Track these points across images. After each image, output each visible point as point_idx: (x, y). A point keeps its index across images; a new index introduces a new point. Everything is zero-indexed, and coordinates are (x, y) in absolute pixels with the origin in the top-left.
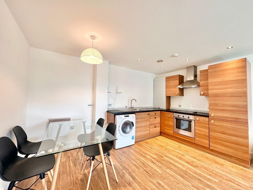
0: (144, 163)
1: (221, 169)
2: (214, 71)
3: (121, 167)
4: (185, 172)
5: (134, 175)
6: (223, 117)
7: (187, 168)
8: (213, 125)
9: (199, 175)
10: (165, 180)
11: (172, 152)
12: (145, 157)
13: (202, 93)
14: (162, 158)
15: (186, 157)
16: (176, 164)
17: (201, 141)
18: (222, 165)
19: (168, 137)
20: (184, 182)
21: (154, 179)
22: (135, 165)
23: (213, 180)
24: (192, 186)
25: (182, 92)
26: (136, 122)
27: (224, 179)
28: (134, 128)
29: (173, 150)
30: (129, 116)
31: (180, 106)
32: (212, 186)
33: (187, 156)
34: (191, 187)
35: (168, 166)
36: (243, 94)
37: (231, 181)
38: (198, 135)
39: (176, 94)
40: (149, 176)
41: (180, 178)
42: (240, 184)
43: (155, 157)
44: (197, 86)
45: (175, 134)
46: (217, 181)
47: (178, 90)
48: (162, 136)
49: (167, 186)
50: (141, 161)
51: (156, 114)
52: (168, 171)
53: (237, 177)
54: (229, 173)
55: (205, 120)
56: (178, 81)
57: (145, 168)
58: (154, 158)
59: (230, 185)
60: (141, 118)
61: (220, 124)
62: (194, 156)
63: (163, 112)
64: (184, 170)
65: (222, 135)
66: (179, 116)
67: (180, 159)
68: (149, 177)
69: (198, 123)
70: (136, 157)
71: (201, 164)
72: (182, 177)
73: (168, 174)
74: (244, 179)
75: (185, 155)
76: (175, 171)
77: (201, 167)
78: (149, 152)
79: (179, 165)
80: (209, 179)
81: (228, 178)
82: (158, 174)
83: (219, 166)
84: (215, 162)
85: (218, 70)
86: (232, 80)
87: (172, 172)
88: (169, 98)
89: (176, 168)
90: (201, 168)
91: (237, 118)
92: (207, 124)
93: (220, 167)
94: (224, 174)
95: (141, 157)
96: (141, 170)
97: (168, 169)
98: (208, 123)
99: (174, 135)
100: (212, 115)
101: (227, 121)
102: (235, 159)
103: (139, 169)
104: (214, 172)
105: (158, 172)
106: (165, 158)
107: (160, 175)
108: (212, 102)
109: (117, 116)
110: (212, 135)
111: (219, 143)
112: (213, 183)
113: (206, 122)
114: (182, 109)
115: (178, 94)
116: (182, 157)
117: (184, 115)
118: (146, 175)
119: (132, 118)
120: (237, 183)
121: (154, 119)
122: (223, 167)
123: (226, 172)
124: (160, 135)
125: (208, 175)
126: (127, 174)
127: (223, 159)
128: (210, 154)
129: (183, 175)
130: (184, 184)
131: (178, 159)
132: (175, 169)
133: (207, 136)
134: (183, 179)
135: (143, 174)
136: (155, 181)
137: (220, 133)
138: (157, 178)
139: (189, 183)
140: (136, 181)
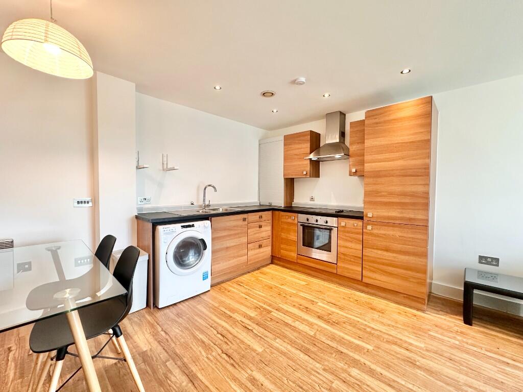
0: (225, 333)
1: (380, 322)
2: (377, 123)
3: (164, 356)
4: (312, 338)
5: (194, 369)
6: (389, 218)
7: (318, 330)
8: (371, 234)
9: (341, 341)
10: (267, 368)
11: (291, 298)
12: (231, 317)
13: (354, 170)
14: (269, 316)
15: (319, 306)
16: (297, 324)
17: (347, 269)
18: (383, 313)
19: (289, 266)
20: (308, 363)
21: (243, 372)
22: (203, 342)
23: (364, 348)
24: (324, 370)
25: (315, 169)
26: (213, 239)
27: (385, 340)
28: (208, 253)
29: (294, 292)
30: (193, 226)
31: (312, 199)
32: (362, 360)
33: (320, 304)
34: (321, 372)
35: (278, 331)
36: (423, 171)
37: (395, 344)
38: (343, 257)
39: (305, 173)
40: (233, 365)
41: (302, 355)
42: (410, 347)
43: (253, 314)
44: (345, 155)
45: (301, 259)
46: (370, 348)
47: (309, 165)
49: (270, 381)
50: (220, 329)
51: (261, 217)
52: (278, 343)
53: (406, 334)
54: (393, 326)
55: (357, 226)
56: (308, 145)
57: (225, 347)
58: (250, 318)
59: (393, 353)
61: (382, 232)
62: (333, 301)
63: (277, 212)
64: (312, 335)
65: (385, 253)
66: (308, 220)
67: (305, 310)
68: (231, 368)
69: (344, 232)
70: (210, 320)
71: (346, 317)
72: (306, 352)
73: (275, 351)
74: (416, 333)
75: (317, 301)
76: (292, 343)
77: (344, 323)
78: (242, 304)
79: (304, 326)
80: (358, 346)
81: (391, 338)
82: (254, 354)
83: (376, 315)
84: (372, 309)
87: (285, 345)
88: (290, 183)
89: (296, 334)
90: (344, 325)
91: (410, 219)
92: (357, 233)
93: (379, 316)
94: (384, 331)
95: (220, 319)
96: (214, 354)
97: (278, 340)
98: (362, 231)
99: (299, 261)
100: (370, 215)
102: (404, 297)
103: (212, 350)
104: (368, 330)
105: (254, 351)
106: (275, 314)
107: (257, 358)
108: (370, 188)
109: (161, 229)
110: (367, 254)
112: (364, 354)
113: (359, 230)
114: (317, 205)
115: (309, 172)
116: (311, 306)
117: (319, 218)
118: (223, 362)
119: (202, 230)
120: (405, 345)
121: (258, 229)
122: (383, 315)
123: (389, 325)
124: (272, 263)
125: (355, 338)
126: (177, 372)
127: (385, 298)
128: (363, 292)
129: (308, 346)
130: (309, 369)
131: (303, 311)
132: (292, 337)
133: (359, 258)
134: (307, 357)
135: (218, 364)
136: (243, 376)
137: (381, 250)
138: (251, 365)
139: (318, 365)
140: (196, 385)
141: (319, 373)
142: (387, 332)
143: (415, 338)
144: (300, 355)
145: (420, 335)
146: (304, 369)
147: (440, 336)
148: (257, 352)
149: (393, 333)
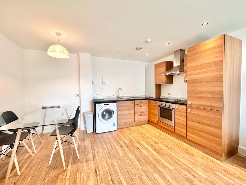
0: (113, 146)
1: (187, 159)
2: (193, 54)
3: (90, 148)
4: (146, 157)
5: (96, 154)
6: (200, 105)
7: (150, 154)
8: (190, 113)
9: (159, 162)
10: (120, 162)
11: (147, 139)
12: (118, 141)
14: (133, 144)
15: (159, 145)
16: (143, 150)
17: (179, 130)
20: (137, 165)
21: (111, 160)
22: (104, 147)
23: (168, 167)
24: (142, 170)
27: (183, 168)
29: (151, 137)
30: (109, 104)
31: (169, 94)
32: (163, 172)
33: (159, 144)
34: (140, 170)
35: (133, 151)
37: (188, 171)
38: (177, 124)
39: (163, 82)
40: (109, 157)
41: (137, 162)
42: (196, 175)
43: (127, 142)
44: (180, 72)
45: (159, 123)
46: (171, 168)
47: (165, 78)
48: (150, 124)
49: (118, 166)
50: (112, 145)
51: (141, 102)
53: (199, 169)
54: (193, 163)
55: (184, 108)
56: (165, 68)
57: (110, 151)
58: (125, 143)
59: (183, 174)
60: (123, 106)
61: (197, 113)
62: (167, 144)
63: (150, 100)
64: (146, 155)
65: (198, 124)
66: (162, 104)
67: (150, 145)
68: (107, 158)
69: (178, 111)
70: (110, 141)
71: (169, 153)
72: (139, 161)
73: (127, 157)
74: (206, 170)
75: (159, 143)
76: (136, 156)
77: (166, 155)
78: (125, 137)
79: (145, 151)
80: (166, 166)
81: (187, 168)
82: (118, 156)
83: (187, 156)
85: (196, 52)
86: (210, 63)
87: (132, 156)
89: (139, 154)
90: (165, 156)
91: (212, 107)
92: (184, 113)
93: (189, 156)
94: (186, 164)
95: (114, 141)
96: (105, 152)
97: (131, 154)
98: (186, 111)
100: (190, 103)
101: (203, 109)
103: (105, 151)
104: (177, 161)
106: (136, 144)
110: (189, 124)
111: (195, 133)
112: (167, 170)
113: (184, 111)
115: (165, 81)
116: (154, 145)
117: (166, 103)
118: (106, 155)
120: (193, 173)
121: (140, 107)
122: (192, 157)
123: (191, 162)
124: (148, 123)
125: (167, 162)
126: (91, 154)
128: (187, 143)
129: (141, 159)
130: (136, 167)
131: (149, 145)
132: (137, 154)
133: (185, 125)
134: (138, 163)
135: (104, 155)
136: (110, 162)
137: (196, 122)
138: (115, 159)
139: (141, 167)
140: (94, 160)
141: (139, 170)
142: (187, 165)
143: (203, 172)
144: (136, 161)
145: (208, 171)
146: (134, 167)
147: (222, 176)
148: (120, 156)
149: (190, 166)
